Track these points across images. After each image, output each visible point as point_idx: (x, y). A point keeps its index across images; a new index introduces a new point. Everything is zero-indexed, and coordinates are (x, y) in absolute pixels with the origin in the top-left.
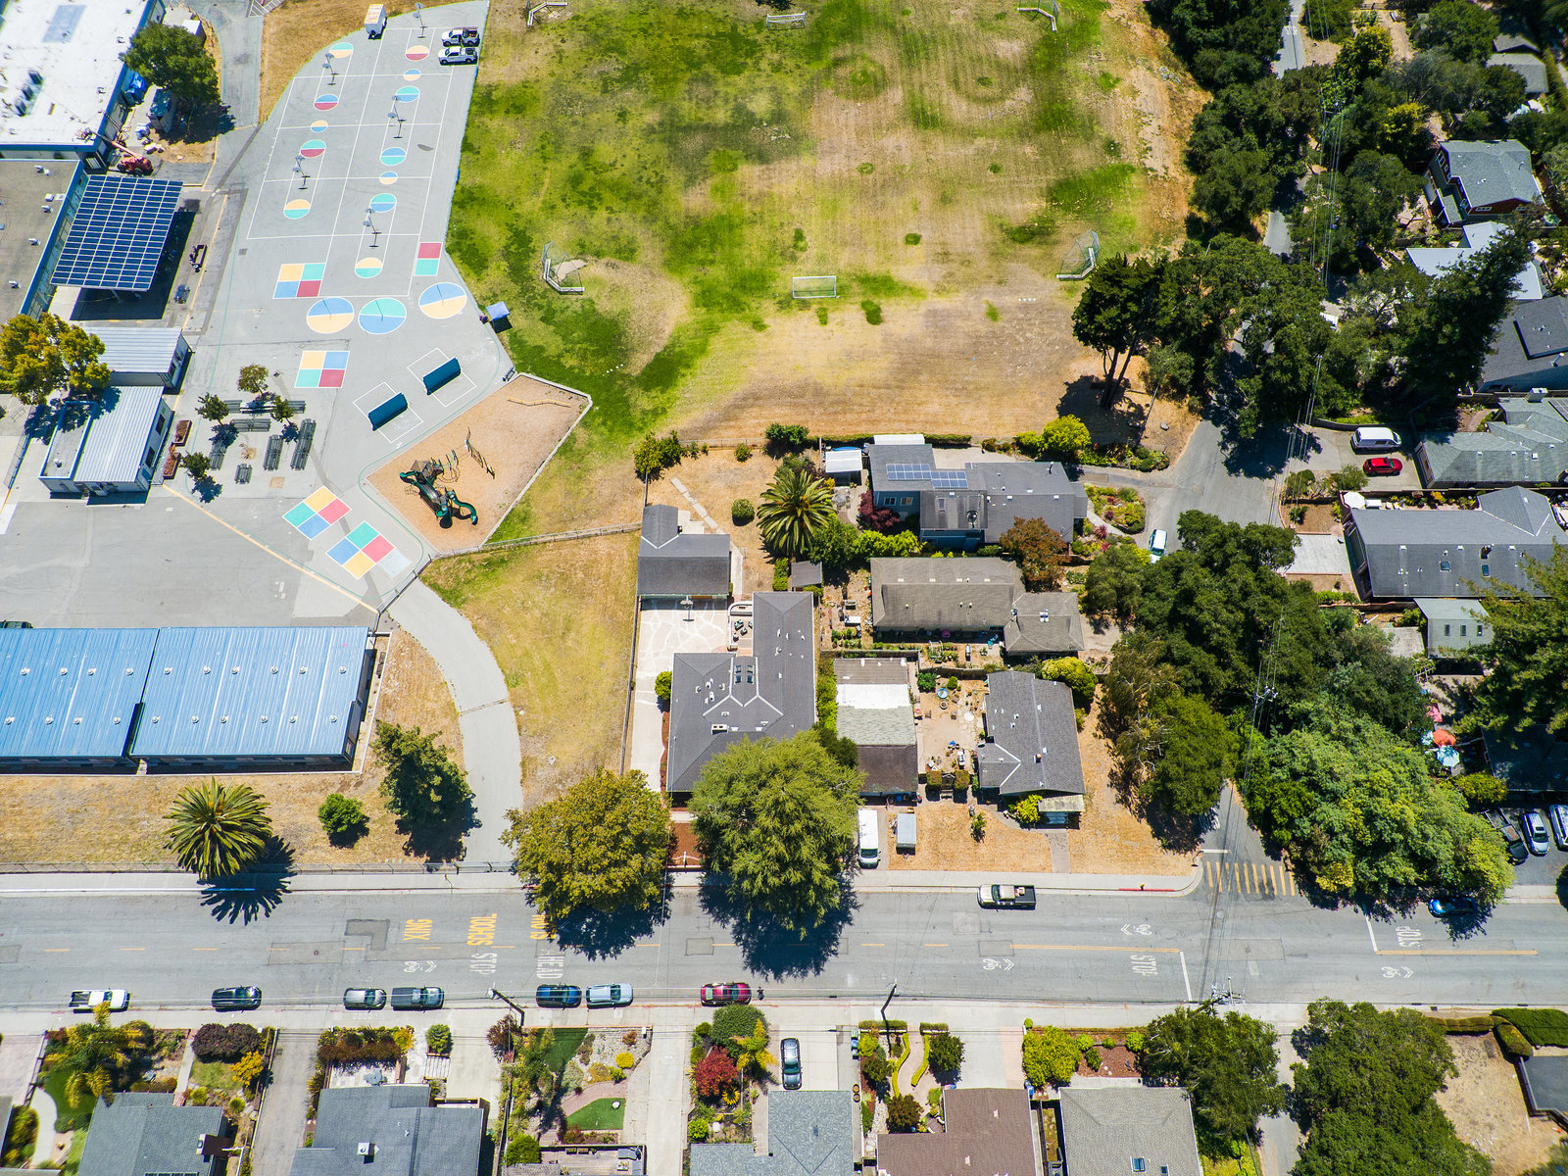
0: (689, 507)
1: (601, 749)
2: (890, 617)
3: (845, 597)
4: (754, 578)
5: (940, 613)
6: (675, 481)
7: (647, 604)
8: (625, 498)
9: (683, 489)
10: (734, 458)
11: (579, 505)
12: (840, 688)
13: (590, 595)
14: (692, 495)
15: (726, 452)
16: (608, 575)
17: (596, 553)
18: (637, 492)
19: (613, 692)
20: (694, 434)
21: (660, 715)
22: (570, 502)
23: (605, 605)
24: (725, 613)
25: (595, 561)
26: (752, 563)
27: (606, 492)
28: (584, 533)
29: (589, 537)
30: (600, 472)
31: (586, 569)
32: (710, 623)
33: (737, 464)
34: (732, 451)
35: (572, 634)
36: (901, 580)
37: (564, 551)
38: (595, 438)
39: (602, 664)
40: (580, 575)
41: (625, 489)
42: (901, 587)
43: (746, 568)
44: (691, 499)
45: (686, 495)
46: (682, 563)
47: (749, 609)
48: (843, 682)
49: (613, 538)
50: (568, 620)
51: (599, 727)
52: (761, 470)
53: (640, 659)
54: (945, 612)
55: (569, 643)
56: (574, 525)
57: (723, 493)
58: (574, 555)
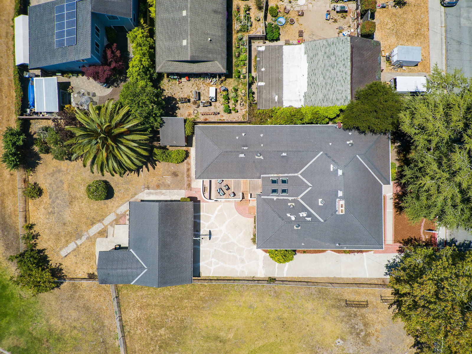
0: (92, 240)
1: (330, 302)
2: (219, 57)
4: (168, 179)
5: (215, 12)
6: (63, 253)
7: (196, 272)
8: (81, 297)
9: (72, 246)
10: (37, 200)
11: (89, 338)
12: (286, 104)
13: (182, 321)
14: (80, 237)
15: (31, 207)
16: (163, 307)
17: (139, 320)
18: (75, 288)
19: (277, 295)
20: (11, 237)
21: (298, 255)
22: (85, 346)
23: (192, 308)
24: (203, 206)
25: (148, 320)
26: (154, 181)
27: (74, 314)
28: (118, 331)
29: (122, 327)
30: (53, 321)
31: (156, 327)
32: (213, 217)
33: (45, 198)
34: (31, 202)
35: (222, 334)
36: (185, 43)
37: (137, 347)
38: (13, 329)
39: (250, 307)
40: (162, 331)
41: (72, 298)
42: (193, 43)
43: (158, 187)
44: (84, 239)
45: (79, 242)
46: (164, 245)
47: (207, 181)
48: (280, 101)
49: (124, 305)
50: (207, 338)
51: (309, 305)
52: (52, 174)
53: (247, 274)
54: (215, 7)
55: (231, 336)
56: (110, 341)
57: (77, 209)
58: (141, 339)
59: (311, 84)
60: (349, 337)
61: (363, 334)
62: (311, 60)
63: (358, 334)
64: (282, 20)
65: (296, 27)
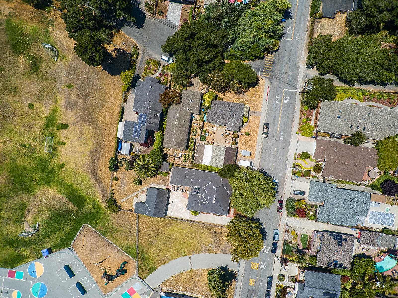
0: (132, 198)
1: (209, 231)
2: (184, 145)
3: (172, 156)
4: (161, 181)
5: (185, 131)
6: (122, 201)
7: (166, 214)
8: (126, 217)
9: (125, 199)
10: (116, 182)
11: (126, 231)
12: (203, 164)
13: (159, 230)
14: (129, 196)
15: (114, 184)
16: (153, 224)
17: (144, 227)
18: (124, 213)
19: (192, 226)
20: (105, 193)
21: (201, 213)
22: (124, 234)
23: (163, 226)
24: (172, 192)
25: (147, 228)
26: (156, 181)
27: (122, 222)
28: (137, 230)
29: (138, 229)
30: (114, 223)
31: (149, 230)
32: (174, 196)
33: (119, 181)
34: (114, 182)
35: (171, 236)
36: (173, 140)
37: (142, 236)
38: (101, 224)
39: (182, 229)
40: (151, 232)
41: (122, 216)
42: (176, 141)
43: (157, 183)
44: (130, 197)
45: (128, 198)
46: (157, 204)
47: (174, 185)
48: (202, 162)
49: (140, 221)
50: (166, 237)
51: (202, 231)
52: (122, 174)
53: (183, 218)
54: (185, 129)
55: (174, 237)
56: (133, 233)
57: (129, 187)
58: (144, 234)
59: (212, 159)
60: (214, 244)
61: (218, 243)
62: (213, 151)
63: (217, 243)
64: (207, 134)
65: (211, 137)
